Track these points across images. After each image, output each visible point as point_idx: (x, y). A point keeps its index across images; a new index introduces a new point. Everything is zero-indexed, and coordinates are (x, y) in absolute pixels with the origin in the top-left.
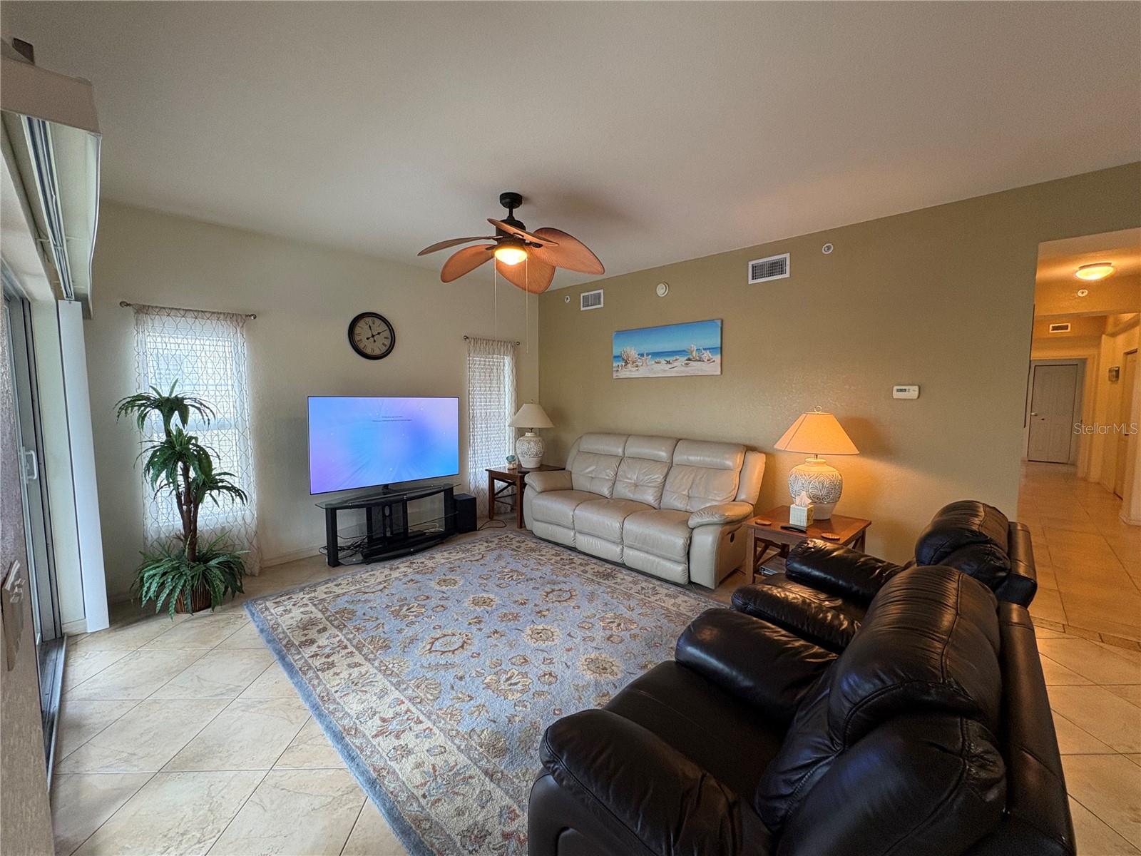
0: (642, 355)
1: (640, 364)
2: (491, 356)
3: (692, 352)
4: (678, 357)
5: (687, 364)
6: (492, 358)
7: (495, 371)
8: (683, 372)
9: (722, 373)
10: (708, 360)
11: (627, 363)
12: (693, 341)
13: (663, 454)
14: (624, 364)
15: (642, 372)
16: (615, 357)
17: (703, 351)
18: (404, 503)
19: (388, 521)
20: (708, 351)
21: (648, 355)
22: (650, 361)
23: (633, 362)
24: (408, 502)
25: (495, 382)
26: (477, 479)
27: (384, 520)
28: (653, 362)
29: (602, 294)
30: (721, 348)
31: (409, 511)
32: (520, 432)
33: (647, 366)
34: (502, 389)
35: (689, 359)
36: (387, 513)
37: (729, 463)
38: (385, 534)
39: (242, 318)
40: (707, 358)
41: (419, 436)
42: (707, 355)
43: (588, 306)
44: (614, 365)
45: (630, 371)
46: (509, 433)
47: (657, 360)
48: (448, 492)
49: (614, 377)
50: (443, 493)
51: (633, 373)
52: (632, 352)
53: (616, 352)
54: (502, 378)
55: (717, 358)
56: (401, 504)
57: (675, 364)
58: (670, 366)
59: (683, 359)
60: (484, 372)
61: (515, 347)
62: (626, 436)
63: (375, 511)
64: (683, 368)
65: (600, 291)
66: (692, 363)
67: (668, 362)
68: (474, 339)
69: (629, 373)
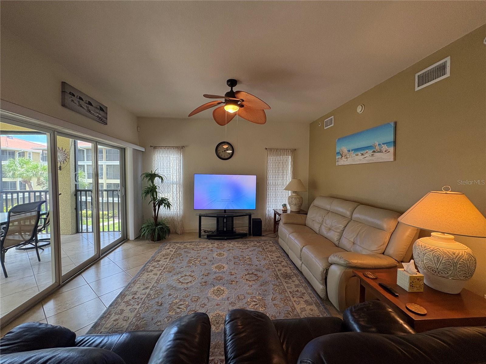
0: (349, 151)
1: (348, 156)
2: (279, 156)
3: (376, 146)
4: (368, 151)
5: (373, 155)
6: (280, 157)
8: (370, 160)
9: (395, 159)
10: (385, 151)
11: (342, 156)
12: (376, 140)
13: (348, 213)
14: (341, 157)
15: (349, 161)
17: (382, 146)
18: (232, 217)
19: (225, 224)
20: (385, 145)
21: (352, 151)
22: (353, 154)
23: (345, 156)
24: (234, 218)
25: (281, 168)
26: (269, 213)
27: (224, 224)
28: (355, 155)
29: (333, 118)
30: (395, 142)
31: (234, 222)
33: (352, 157)
35: (374, 152)
36: (225, 221)
37: (385, 226)
38: (224, 229)
39: (181, 148)
40: (385, 150)
42: (385, 147)
43: (327, 126)
44: (337, 158)
45: (344, 161)
47: (357, 153)
48: (251, 216)
49: (337, 165)
50: (248, 216)
51: (345, 162)
52: (345, 149)
53: (337, 151)
55: (392, 149)
56: (231, 218)
57: (366, 155)
58: (363, 157)
59: (370, 152)
60: (275, 164)
61: (294, 152)
63: (221, 220)
64: (371, 158)
65: (331, 117)
66: (376, 154)
67: (362, 154)
68: (270, 149)
69: (343, 162)
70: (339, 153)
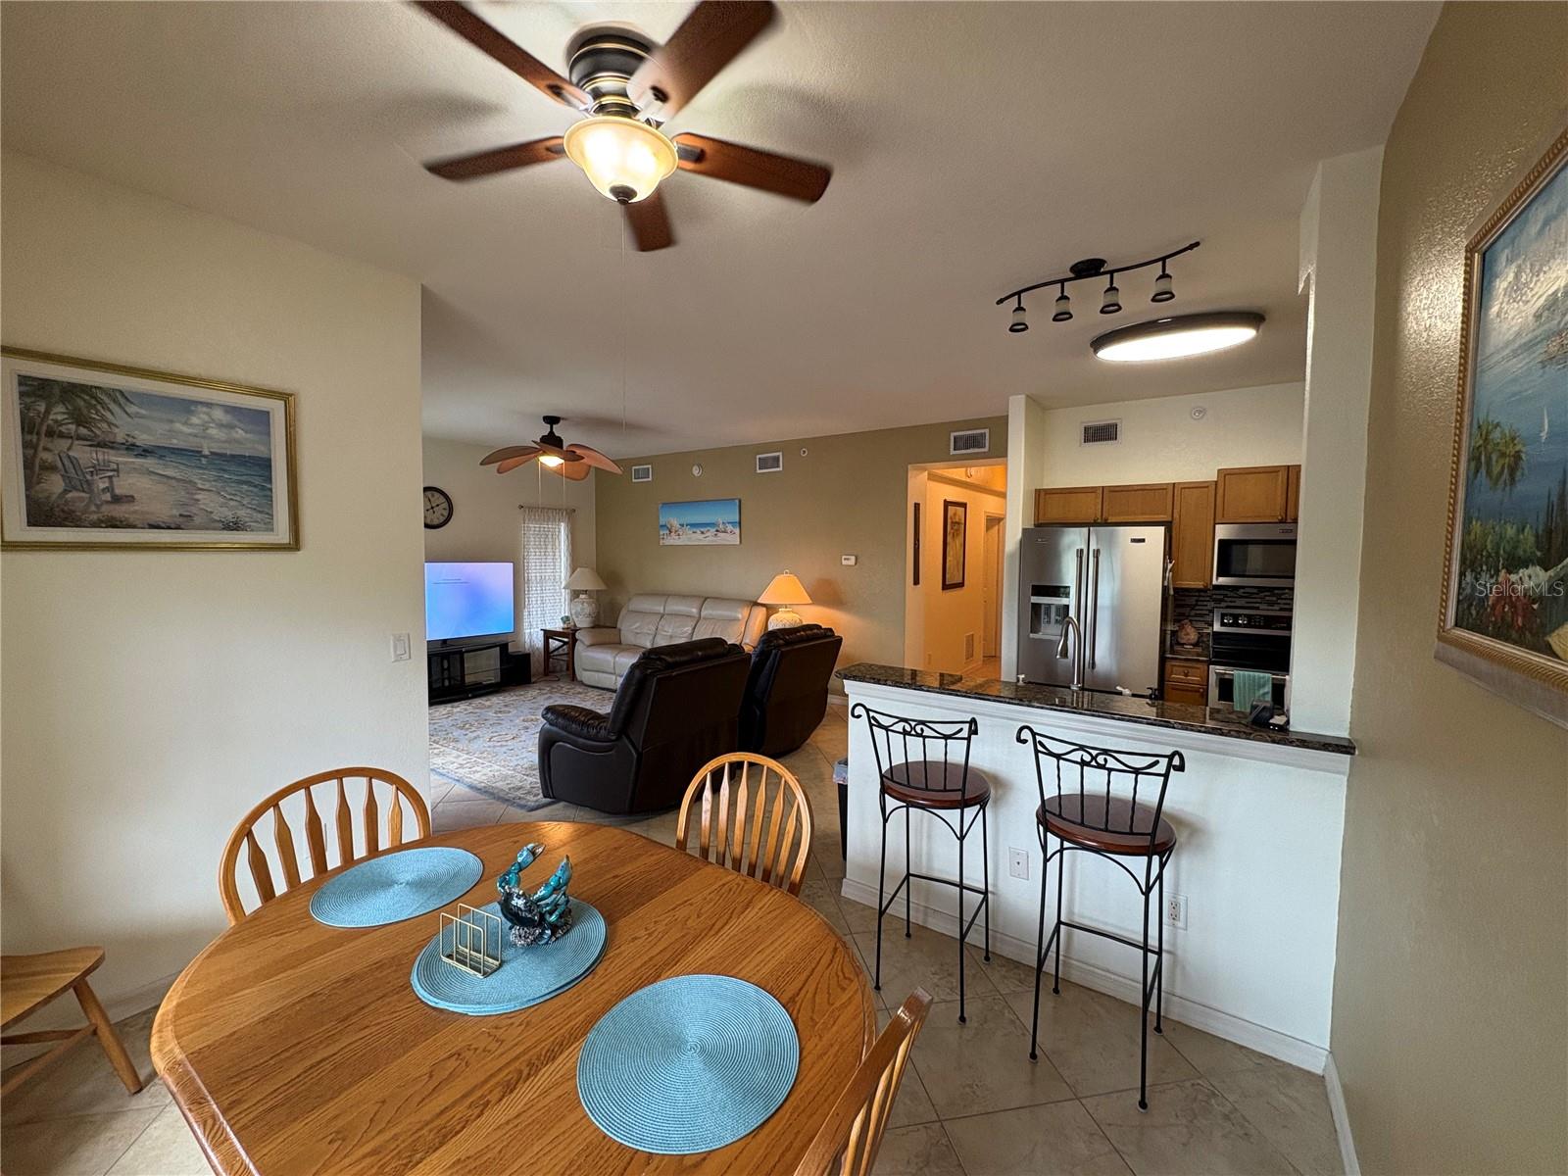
2: (546, 523)
6: (548, 525)
7: (550, 536)
8: (712, 541)
9: (740, 543)
11: (671, 532)
13: (694, 611)
15: (682, 541)
16: (662, 526)
18: (461, 656)
19: (446, 673)
23: (676, 532)
24: (465, 655)
25: (550, 547)
26: (532, 637)
27: (442, 674)
29: (650, 469)
31: (466, 663)
32: (575, 594)
34: (557, 554)
35: (717, 531)
36: (446, 666)
37: (740, 616)
38: (443, 684)
41: (475, 597)
42: (730, 528)
43: (639, 478)
46: (565, 595)
47: (695, 530)
48: (504, 647)
50: (498, 648)
52: (675, 523)
54: (557, 544)
56: (458, 656)
59: (713, 530)
60: (539, 538)
61: (570, 514)
62: (665, 595)
63: (435, 661)
65: (647, 466)
66: (719, 534)
67: (702, 533)
68: (529, 508)
69: (672, 540)
70: (665, 526)
